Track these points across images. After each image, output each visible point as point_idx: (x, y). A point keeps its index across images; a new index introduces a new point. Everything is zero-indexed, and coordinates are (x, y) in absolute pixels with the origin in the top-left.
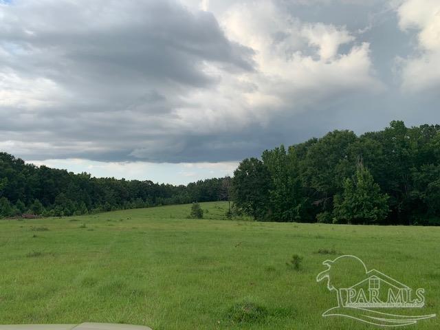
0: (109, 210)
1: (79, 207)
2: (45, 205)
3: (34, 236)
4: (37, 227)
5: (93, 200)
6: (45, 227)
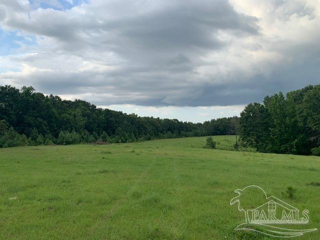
0: (149, 139)
1: (131, 137)
2: (109, 135)
3: (103, 158)
4: (105, 151)
5: (139, 132)
6: (109, 151)
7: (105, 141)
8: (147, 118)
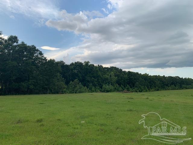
0: (158, 90)
1: (145, 88)
2: (131, 87)
3: (129, 102)
4: (129, 97)
5: (150, 85)
6: (132, 97)
7: (128, 90)
8: (156, 76)
